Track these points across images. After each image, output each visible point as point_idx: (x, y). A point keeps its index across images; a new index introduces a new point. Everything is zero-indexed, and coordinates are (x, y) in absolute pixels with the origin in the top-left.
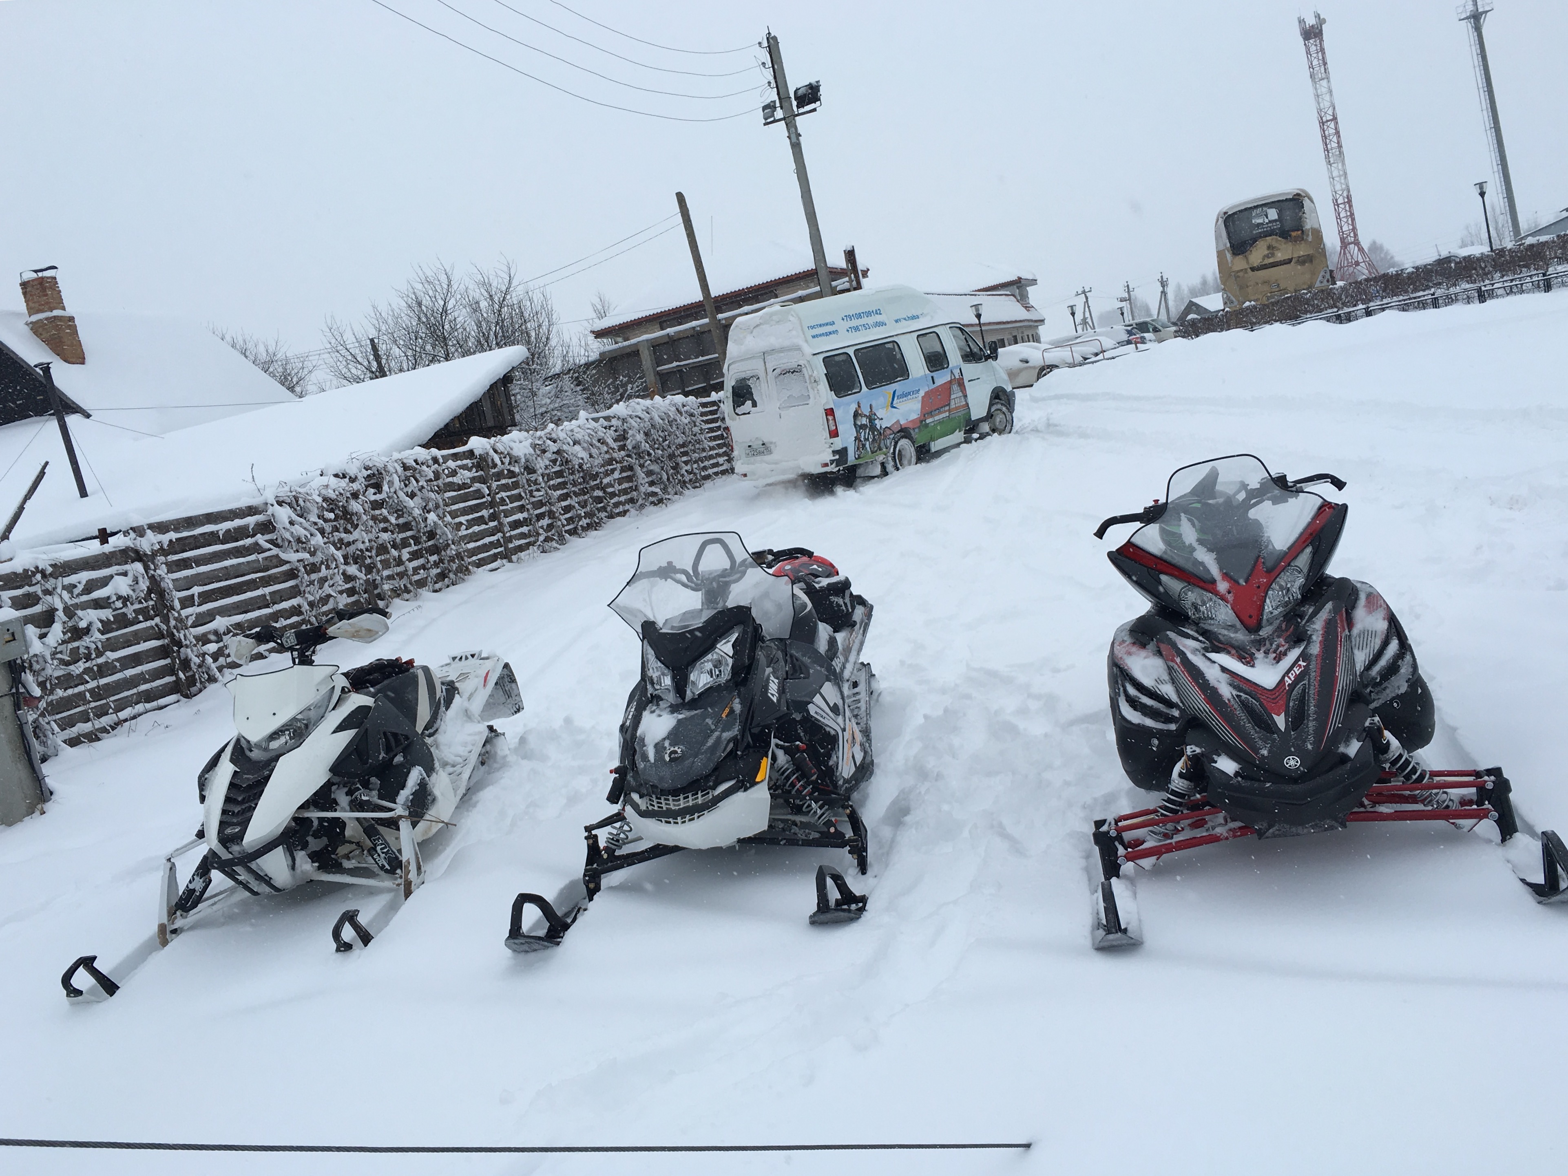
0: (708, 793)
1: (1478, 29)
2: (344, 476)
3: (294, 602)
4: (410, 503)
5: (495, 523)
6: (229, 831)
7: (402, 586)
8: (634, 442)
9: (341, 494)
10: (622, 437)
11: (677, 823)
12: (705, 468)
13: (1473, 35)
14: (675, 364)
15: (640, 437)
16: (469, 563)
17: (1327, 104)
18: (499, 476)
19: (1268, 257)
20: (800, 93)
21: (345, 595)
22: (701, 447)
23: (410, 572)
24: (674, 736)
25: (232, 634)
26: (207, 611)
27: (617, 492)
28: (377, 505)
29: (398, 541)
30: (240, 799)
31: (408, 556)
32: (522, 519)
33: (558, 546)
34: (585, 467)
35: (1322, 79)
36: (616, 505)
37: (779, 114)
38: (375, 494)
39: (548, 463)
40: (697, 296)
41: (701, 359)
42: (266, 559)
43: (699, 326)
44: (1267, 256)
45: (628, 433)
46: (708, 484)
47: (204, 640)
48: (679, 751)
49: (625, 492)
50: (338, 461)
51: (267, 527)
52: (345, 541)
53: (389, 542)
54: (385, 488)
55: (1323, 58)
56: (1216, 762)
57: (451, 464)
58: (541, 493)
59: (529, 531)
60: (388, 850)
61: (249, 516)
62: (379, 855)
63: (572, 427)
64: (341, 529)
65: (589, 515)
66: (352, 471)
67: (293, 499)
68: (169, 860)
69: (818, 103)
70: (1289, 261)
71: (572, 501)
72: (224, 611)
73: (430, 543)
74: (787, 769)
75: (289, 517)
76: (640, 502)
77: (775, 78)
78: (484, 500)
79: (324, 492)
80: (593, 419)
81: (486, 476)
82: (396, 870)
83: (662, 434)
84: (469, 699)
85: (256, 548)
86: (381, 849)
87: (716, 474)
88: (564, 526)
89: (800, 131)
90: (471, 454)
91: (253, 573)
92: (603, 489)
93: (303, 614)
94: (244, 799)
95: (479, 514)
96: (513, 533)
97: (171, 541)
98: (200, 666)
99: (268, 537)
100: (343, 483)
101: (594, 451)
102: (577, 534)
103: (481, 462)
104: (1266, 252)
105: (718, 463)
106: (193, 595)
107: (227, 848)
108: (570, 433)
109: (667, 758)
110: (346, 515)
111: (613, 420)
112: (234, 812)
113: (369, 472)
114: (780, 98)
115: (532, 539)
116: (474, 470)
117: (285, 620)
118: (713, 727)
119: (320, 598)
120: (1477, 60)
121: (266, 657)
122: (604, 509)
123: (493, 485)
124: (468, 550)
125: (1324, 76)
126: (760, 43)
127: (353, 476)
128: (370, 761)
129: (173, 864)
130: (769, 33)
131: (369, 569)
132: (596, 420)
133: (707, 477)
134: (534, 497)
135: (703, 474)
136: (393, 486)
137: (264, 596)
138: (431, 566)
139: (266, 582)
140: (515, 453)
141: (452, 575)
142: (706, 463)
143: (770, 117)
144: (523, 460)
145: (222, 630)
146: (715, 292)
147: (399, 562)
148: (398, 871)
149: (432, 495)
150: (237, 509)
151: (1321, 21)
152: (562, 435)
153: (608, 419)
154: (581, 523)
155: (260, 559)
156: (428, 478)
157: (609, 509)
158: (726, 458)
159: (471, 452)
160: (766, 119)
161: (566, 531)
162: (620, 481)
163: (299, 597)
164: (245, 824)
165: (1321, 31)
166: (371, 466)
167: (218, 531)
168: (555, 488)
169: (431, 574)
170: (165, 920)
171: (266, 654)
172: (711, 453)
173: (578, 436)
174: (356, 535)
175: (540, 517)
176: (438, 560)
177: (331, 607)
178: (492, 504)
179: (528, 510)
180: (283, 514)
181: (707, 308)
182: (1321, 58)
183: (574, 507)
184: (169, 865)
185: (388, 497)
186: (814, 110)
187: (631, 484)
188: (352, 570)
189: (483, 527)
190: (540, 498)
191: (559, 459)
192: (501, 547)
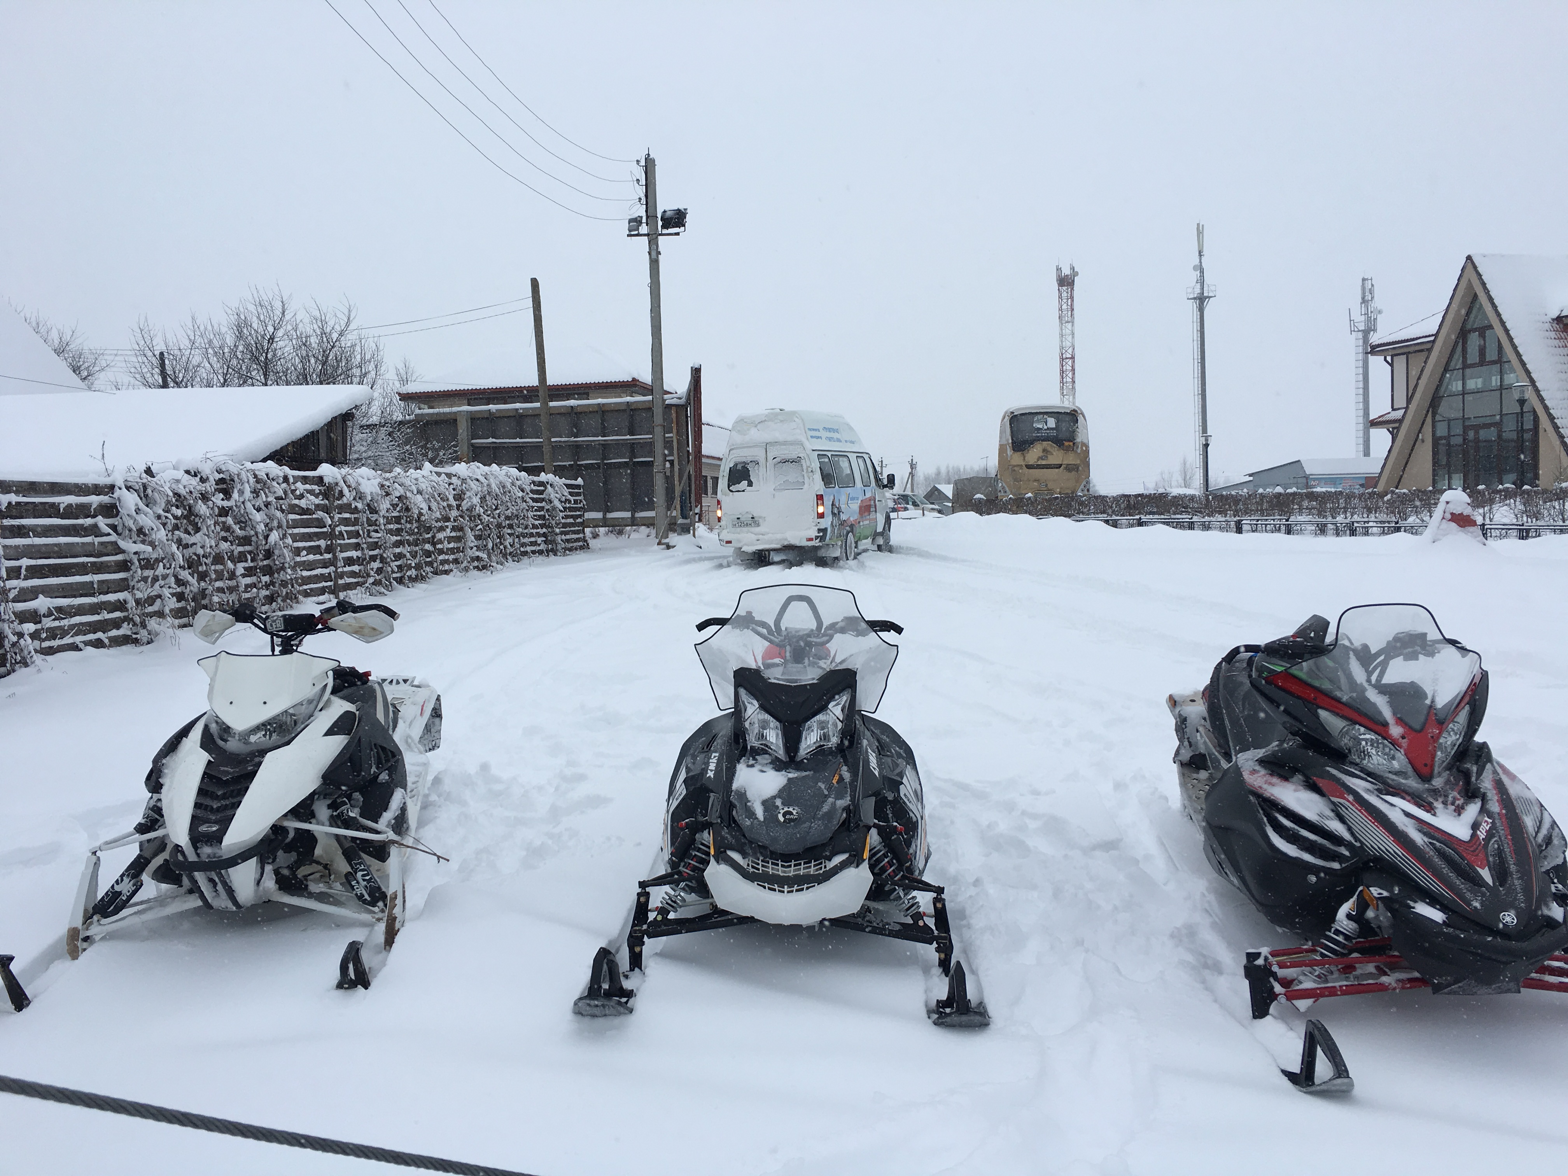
0: (821, 863)
1: (1201, 310)
2: (196, 475)
3: (121, 596)
4: (258, 517)
5: (329, 556)
6: (203, 828)
7: (231, 601)
8: (469, 504)
9: (191, 492)
10: (459, 497)
11: (783, 892)
12: (523, 545)
13: (1196, 313)
14: (491, 440)
15: (476, 500)
16: (299, 592)
17: (1069, 344)
18: (342, 508)
19: (1043, 459)
20: (668, 214)
21: (175, 599)
22: (525, 522)
23: (242, 588)
24: (787, 794)
25: (53, 617)
26: (31, 587)
27: (445, 550)
28: (224, 512)
29: (236, 553)
30: (220, 793)
31: (243, 571)
32: (355, 557)
33: (386, 592)
34: (423, 518)
35: (1069, 322)
36: (444, 562)
37: (644, 229)
38: (223, 500)
39: (389, 506)
40: (533, 380)
41: (518, 440)
42: (102, 544)
43: (523, 409)
44: (1041, 458)
45: (464, 494)
46: (525, 560)
47: (23, 617)
48: (794, 812)
49: (452, 551)
50: (193, 460)
51: (110, 510)
52: (184, 542)
53: (226, 553)
54: (235, 495)
55: (1071, 305)
56: (1414, 908)
57: (300, 487)
58: (379, 535)
59: (360, 570)
60: (371, 878)
61: (93, 494)
62: (358, 882)
63: (419, 476)
64: (182, 530)
65: (418, 567)
66: (207, 469)
67: (141, 487)
68: (94, 853)
69: (682, 229)
70: (1059, 466)
71: (405, 550)
72: (49, 591)
73: (265, 563)
74: (879, 851)
75: (136, 505)
76: (465, 564)
77: (646, 196)
78: (325, 530)
79: (174, 486)
80: (436, 473)
81: (330, 506)
82: (378, 902)
83: (495, 502)
84: (410, 725)
85: (94, 530)
86: (363, 875)
87: (534, 552)
88: (393, 572)
89: (660, 249)
90: (320, 480)
91: (84, 556)
92: (434, 544)
93: (127, 610)
94: (224, 794)
95: (317, 543)
96: (347, 569)
97: (10, 503)
98: (14, 645)
99: (110, 521)
100: (195, 481)
101: (434, 505)
102: (404, 583)
103: (329, 491)
104: (1041, 454)
105: (536, 541)
106: (21, 567)
107: (196, 848)
108: (415, 482)
109: (782, 819)
110: (190, 514)
111: (453, 478)
112: (212, 807)
113: (222, 476)
114: (647, 215)
115: (360, 580)
116: (321, 497)
117: (108, 613)
118: (826, 793)
119: (148, 597)
120: (1196, 336)
121: (81, 650)
122: (430, 564)
123: (335, 516)
124: (303, 577)
125: (1070, 319)
126: (638, 161)
127: (205, 477)
128: (363, 774)
129: (99, 858)
130: (648, 154)
131: (202, 577)
132: (439, 474)
133: (525, 553)
134: (371, 538)
135: (522, 549)
136: (244, 494)
137: (92, 583)
138: (262, 586)
139: (98, 568)
140: (362, 489)
141: (279, 600)
142: (526, 540)
143: (635, 230)
144: (369, 498)
145: (43, 611)
146: (550, 381)
147: (232, 575)
148: (381, 904)
149: (278, 514)
150: (83, 484)
151: (1075, 274)
152: (408, 482)
153: (449, 475)
154: (409, 573)
155: (96, 544)
156: (277, 495)
157: (435, 565)
158: (544, 539)
159: (321, 479)
160: (630, 231)
161: (394, 579)
162: (450, 539)
163: (126, 592)
164: (225, 823)
165: (1073, 281)
166: (224, 470)
167: (59, 504)
168: (391, 532)
169: (260, 595)
170: (78, 923)
171: (81, 646)
172: (532, 531)
173: (423, 486)
174: (197, 538)
175: (373, 558)
176: (269, 582)
177: (157, 609)
178: (331, 536)
179: (363, 549)
180: (130, 501)
181: (541, 393)
182: (1069, 304)
183: (405, 556)
184: (94, 858)
185: (236, 506)
186: (677, 234)
187: (459, 545)
188: (185, 575)
189: (318, 557)
190: (376, 540)
191: (400, 505)
192: (331, 581)
